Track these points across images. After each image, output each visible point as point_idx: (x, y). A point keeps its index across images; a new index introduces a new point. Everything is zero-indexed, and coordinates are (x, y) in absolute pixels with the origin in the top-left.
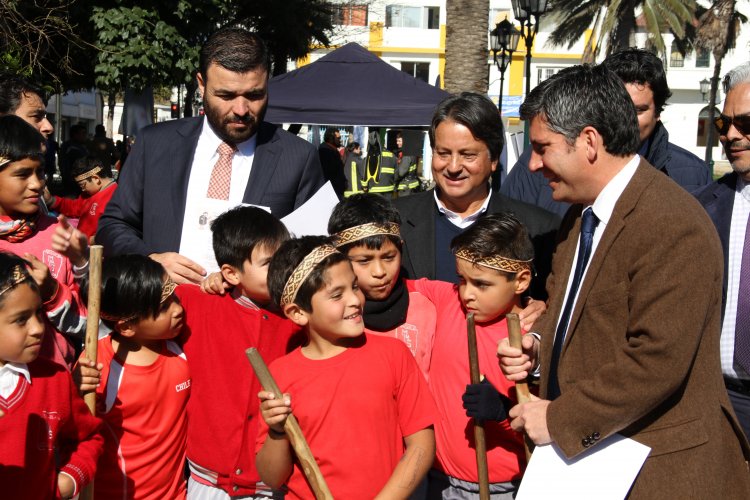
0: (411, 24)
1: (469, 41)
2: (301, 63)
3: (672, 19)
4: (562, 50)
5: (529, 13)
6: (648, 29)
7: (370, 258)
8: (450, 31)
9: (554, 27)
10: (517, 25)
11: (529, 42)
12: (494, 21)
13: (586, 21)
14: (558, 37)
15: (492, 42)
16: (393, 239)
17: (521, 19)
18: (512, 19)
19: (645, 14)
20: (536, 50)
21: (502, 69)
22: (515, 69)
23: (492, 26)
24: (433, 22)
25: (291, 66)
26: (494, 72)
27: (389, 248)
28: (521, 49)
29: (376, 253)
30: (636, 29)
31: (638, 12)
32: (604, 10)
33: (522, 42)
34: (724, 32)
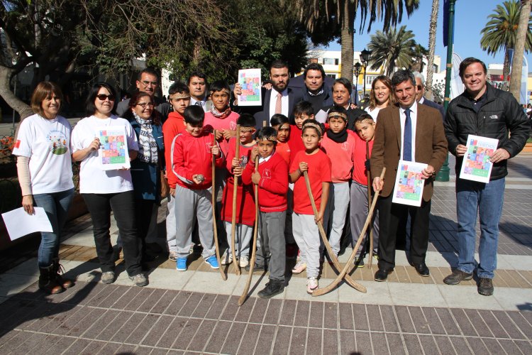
0: (330, 64)
1: (348, 68)
2: (298, 75)
3: (405, 63)
4: (374, 72)
5: (365, 59)
6: (398, 66)
7: (335, 121)
8: (342, 65)
9: (372, 65)
10: (361, 64)
11: (365, 69)
12: (355, 62)
13: (381, 63)
14: (373, 68)
15: (355, 68)
16: (343, 118)
17: (363, 62)
18: (360, 62)
19: (398, 62)
20: (367, 71)
21: (357, 77)
22: (361, 77)
23: (354, 64)
24: (337, 63)
25: (296, 76)
26: (355, 77)
27: (341, 120)
28: (363, 71)
29: (336, 120)
30: (395, 66)
31: (395, 61)
32: (386, 60)
33: (363, 69)
34: (420, 68)
